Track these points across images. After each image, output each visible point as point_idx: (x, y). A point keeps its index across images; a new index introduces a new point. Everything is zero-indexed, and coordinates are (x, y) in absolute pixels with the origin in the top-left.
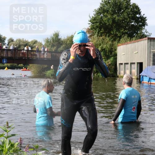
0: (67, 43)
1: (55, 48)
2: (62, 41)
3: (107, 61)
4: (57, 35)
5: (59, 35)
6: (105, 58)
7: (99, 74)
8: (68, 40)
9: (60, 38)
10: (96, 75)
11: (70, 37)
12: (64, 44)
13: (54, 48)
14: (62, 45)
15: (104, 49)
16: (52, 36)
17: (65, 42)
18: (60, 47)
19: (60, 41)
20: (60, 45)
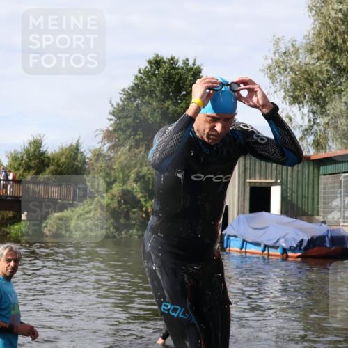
0: (61, 161)
1: (33, 172)
2: (48, 158)
3: (150, 202)
4: (37, 144)
5: (43, 144)
6: (145, 197)
7: (131, 231)
8: (63, 154)
9: (44, 150)
10: (126, 233)
11: (66, 149)
12: (52, 165)
13: (29, 172)
14: (48, 166)
15: (144, 177)
16: (26, 145)
17: (56, 161)
18: (44, 170)
19: (45, 157)
20: (44, 167)
